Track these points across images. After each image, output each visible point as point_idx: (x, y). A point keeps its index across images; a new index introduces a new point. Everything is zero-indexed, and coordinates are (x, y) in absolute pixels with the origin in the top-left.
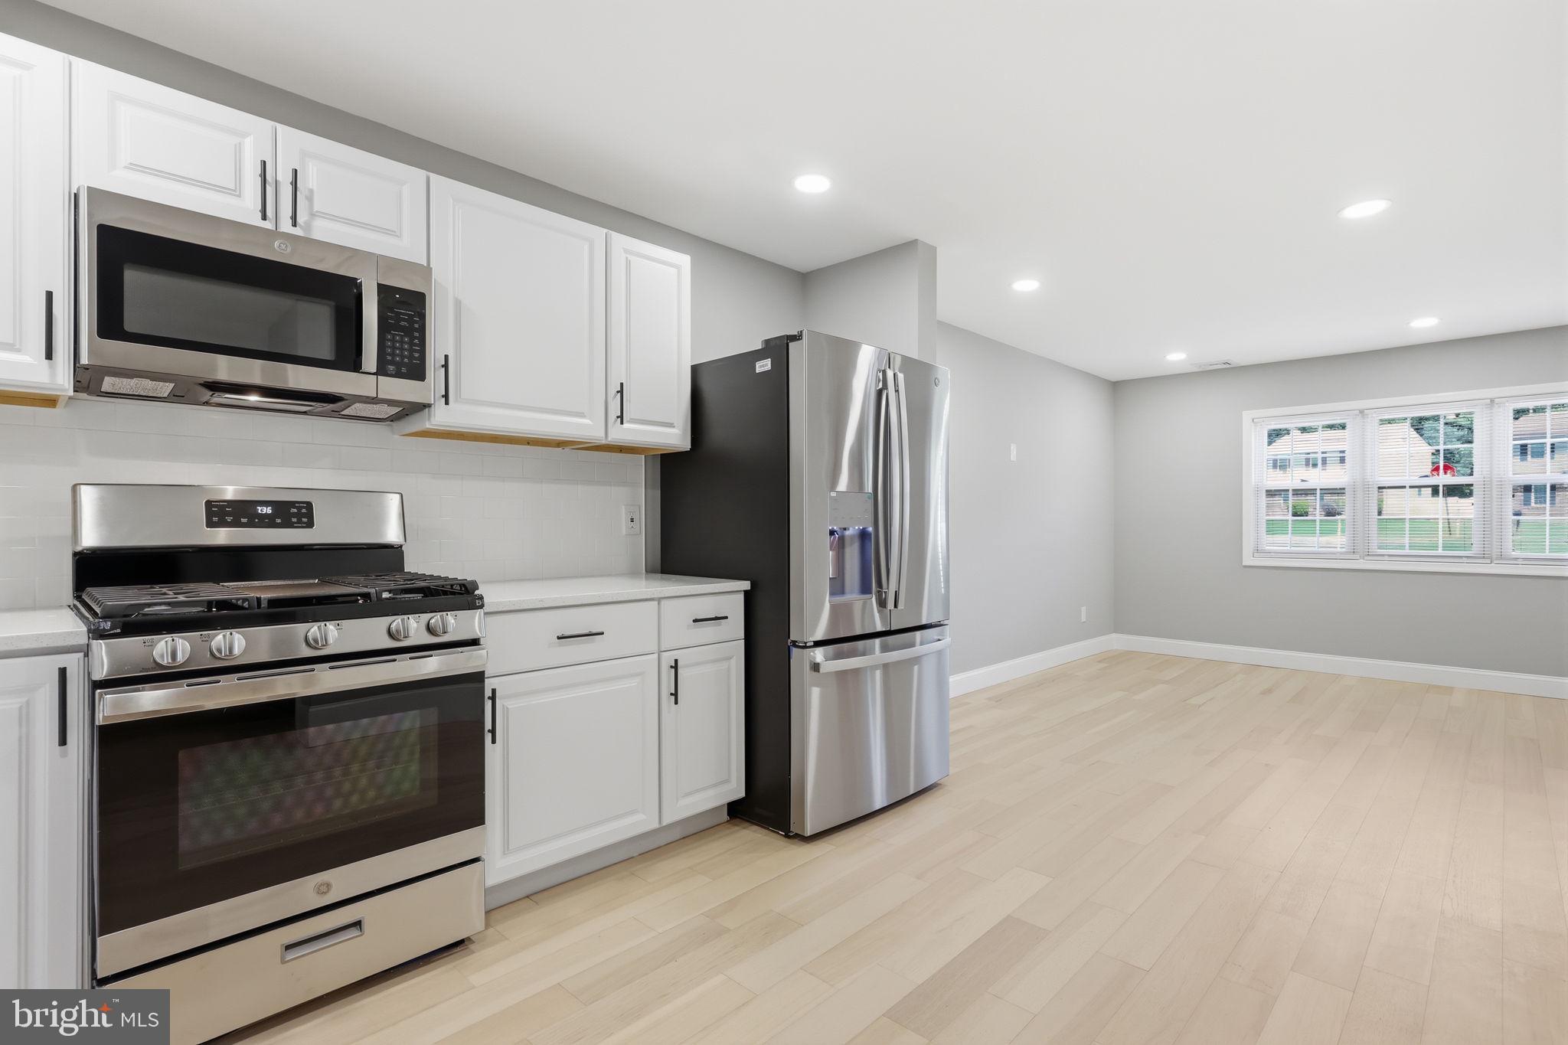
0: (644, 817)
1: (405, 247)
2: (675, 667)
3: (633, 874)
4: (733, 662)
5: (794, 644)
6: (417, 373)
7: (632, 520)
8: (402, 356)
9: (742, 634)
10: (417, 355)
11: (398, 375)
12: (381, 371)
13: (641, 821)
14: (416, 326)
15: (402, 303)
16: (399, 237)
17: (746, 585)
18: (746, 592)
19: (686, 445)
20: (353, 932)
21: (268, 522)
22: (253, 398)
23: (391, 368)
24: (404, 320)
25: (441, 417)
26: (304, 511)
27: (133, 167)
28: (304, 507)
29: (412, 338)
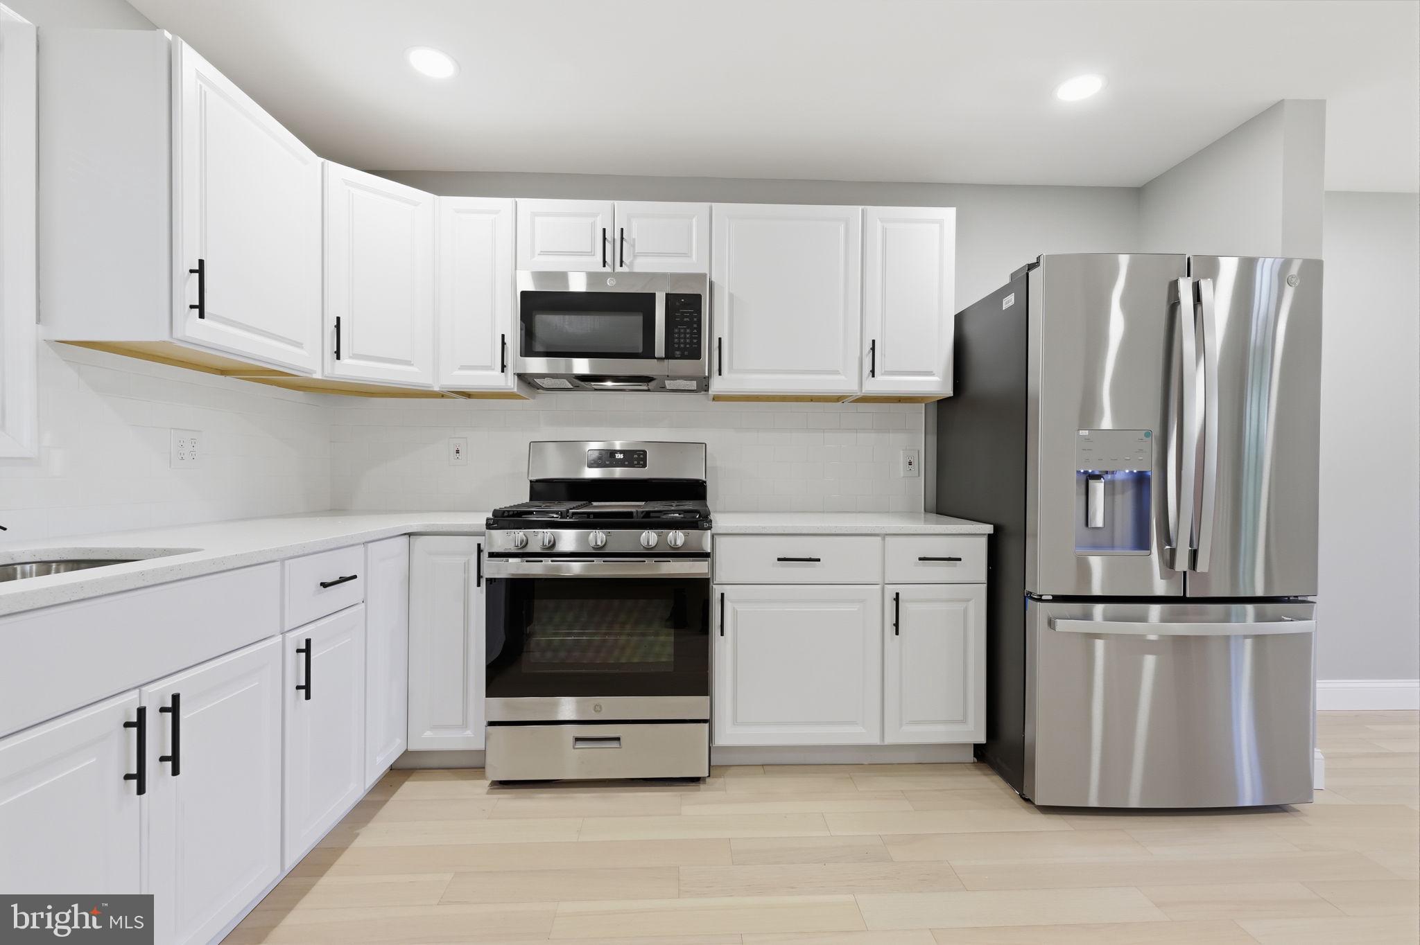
0: (864, 731)
1: (692, 264)
2: (897, 599)
3: (851, 778)
4: (971, 604)
5: (1030, 596)
6: (695, 354)
7: (910, 463)
8: (685, 343)
9: (983, 577)
10: (695, 341)
11: (683, 357)
12: (669, 355)
13: (863, 733)
14: (695, 319)
15: (684, 305)
16: (691, 257)
17: (989, 529)
18: (989, 535)
19: (948, 391)
20: (615, 744)
21: (620, 464)
22: (609, 384)
23: (678, 353)
24: (687, 317)
25: (718, 385)
26: (642, 456)
27: (543, 253)
28: (641, 454)
29: (692, 329)
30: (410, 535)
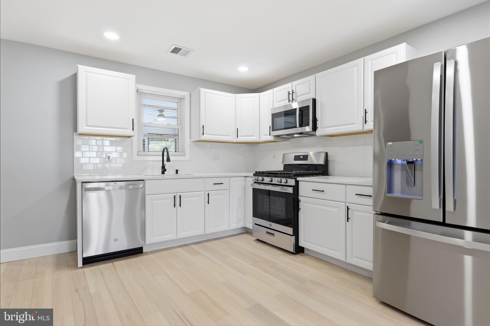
6: (308, 124)
8: (306, 122)
10: (308, 120)
11: (305, 126)
12: (300, 126)
13: (339, 255)
16: (310, 93)
20: (273, 235)
21: (301, 159)
24: (306, 113)
27: (278, 102)
28: (307, 156)
29: (307, 117)
30: (246, 177)
